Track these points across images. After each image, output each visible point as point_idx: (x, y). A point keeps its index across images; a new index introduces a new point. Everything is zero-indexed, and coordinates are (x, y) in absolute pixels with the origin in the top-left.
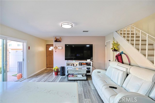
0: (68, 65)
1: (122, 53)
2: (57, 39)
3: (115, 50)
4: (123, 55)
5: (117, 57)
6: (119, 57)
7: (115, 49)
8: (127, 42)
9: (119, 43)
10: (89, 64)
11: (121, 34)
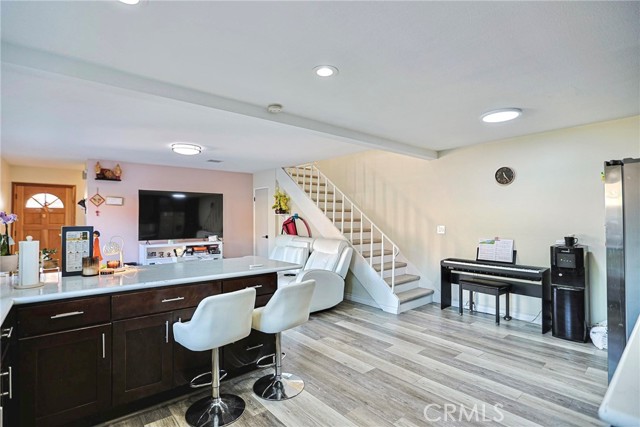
0: (151, 254)
1: (297, 217)
2: (103, 170)
3: (282, 211)
4: (297, 221)
5: (285, 225)
6: (290, 226)
7: (281, 209)
8: (304, 194)
9: (290, 195)
10: (214, 249)
11: (294, 175)
